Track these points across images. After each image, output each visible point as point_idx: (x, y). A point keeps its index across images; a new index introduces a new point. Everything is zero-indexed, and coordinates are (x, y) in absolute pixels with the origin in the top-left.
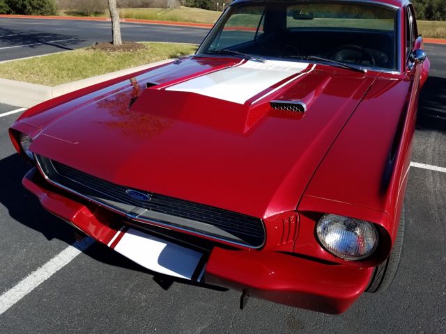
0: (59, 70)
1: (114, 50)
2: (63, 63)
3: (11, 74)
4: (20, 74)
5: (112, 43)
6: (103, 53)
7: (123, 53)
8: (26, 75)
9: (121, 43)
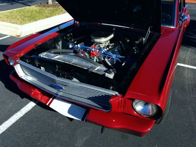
0: (24, 17)
1: (48, 7)
2: (26, 13)
3: (3, 19)
4: (7, 19)
5: (48, 3)
6: (44, 8)
7: (53, 8)
8: (9, 20)
9: (52, 3)
